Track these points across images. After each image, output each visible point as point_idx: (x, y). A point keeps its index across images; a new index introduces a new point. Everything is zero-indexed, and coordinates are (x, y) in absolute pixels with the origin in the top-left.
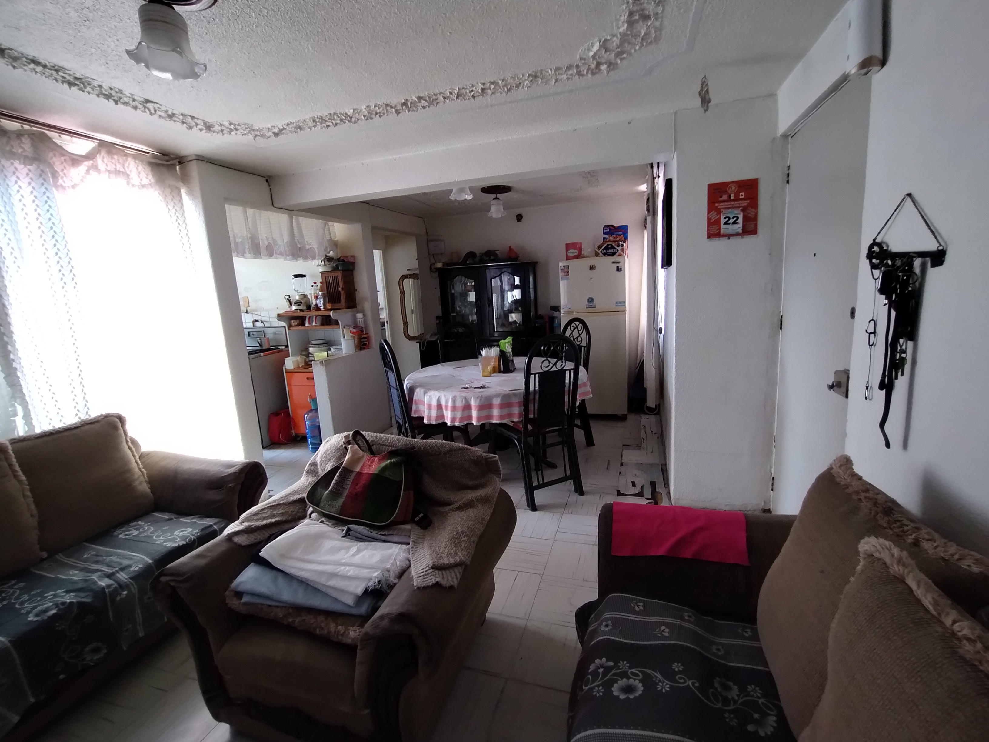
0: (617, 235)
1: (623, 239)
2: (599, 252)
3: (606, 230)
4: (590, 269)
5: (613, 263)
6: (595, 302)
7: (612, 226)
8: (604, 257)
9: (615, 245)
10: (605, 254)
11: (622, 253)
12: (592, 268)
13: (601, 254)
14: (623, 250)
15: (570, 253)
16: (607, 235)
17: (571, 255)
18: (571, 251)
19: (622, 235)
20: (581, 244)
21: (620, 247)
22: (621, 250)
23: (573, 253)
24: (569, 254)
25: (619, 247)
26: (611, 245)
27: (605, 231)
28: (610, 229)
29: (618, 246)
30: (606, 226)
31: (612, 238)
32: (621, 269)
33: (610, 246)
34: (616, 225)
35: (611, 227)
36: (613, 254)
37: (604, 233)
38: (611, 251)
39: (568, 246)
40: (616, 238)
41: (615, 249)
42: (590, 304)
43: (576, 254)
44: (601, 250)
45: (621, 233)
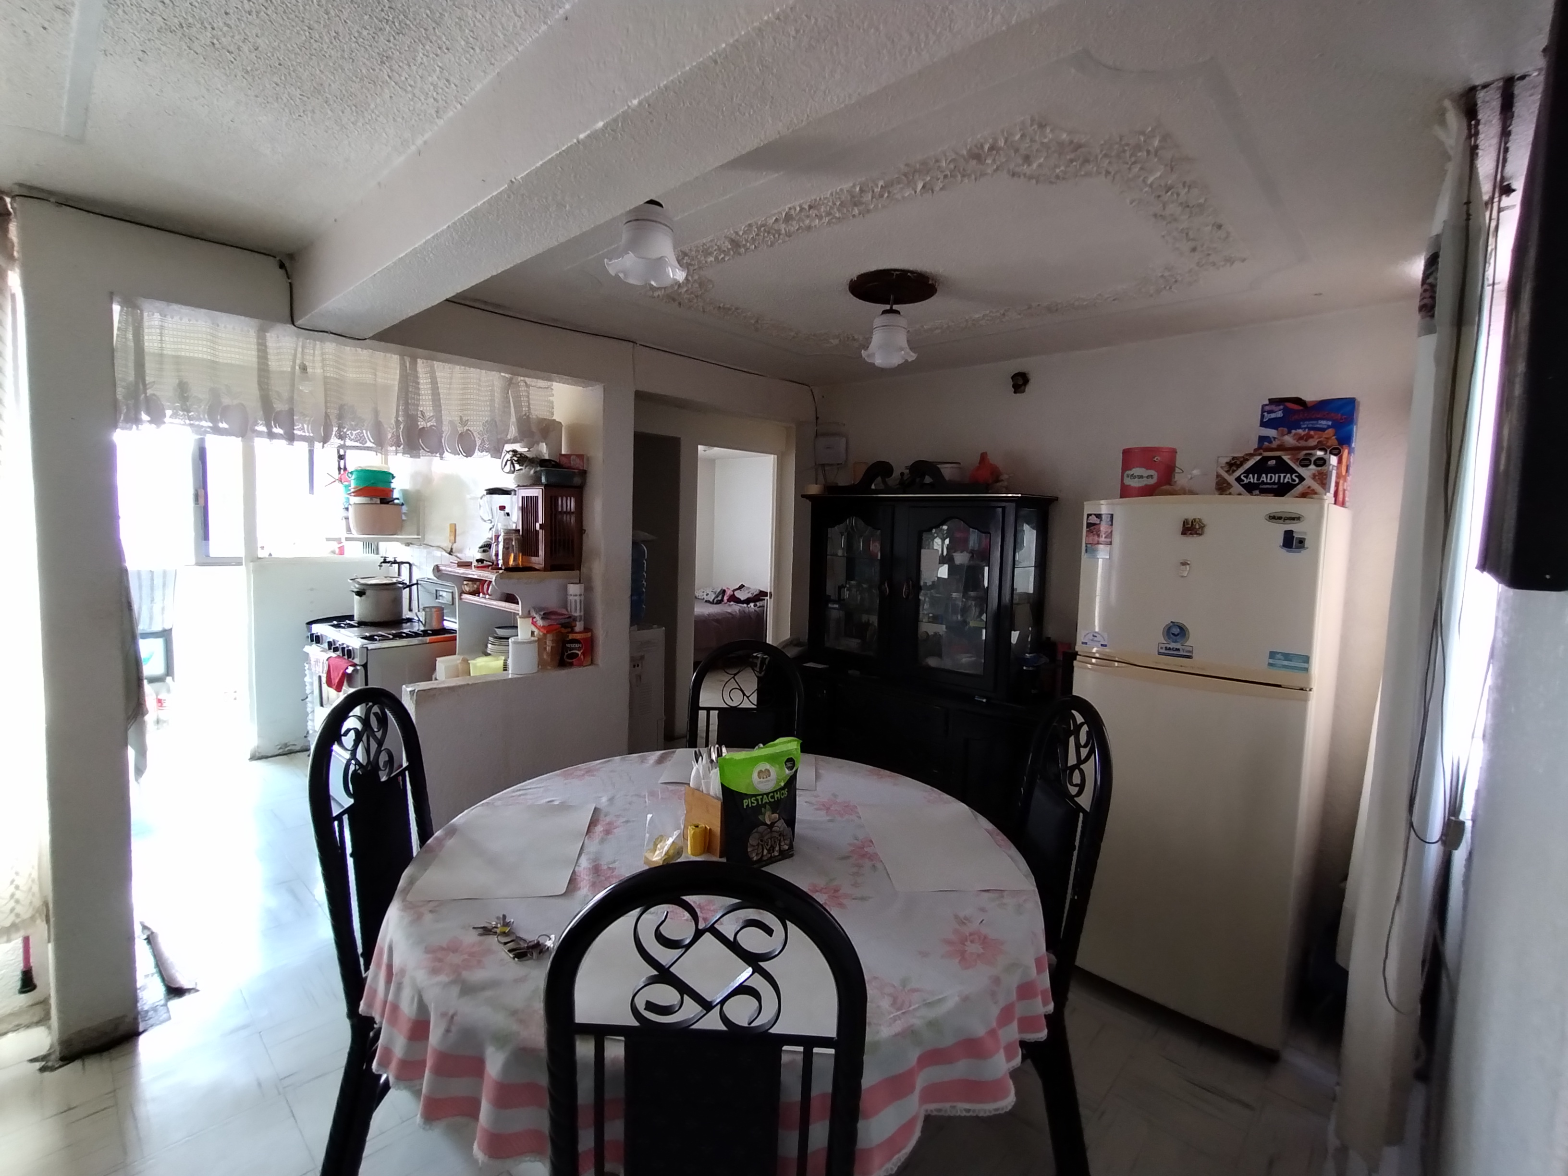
0: (1310, 429)
1: (1333, 442)
2: (1231, 479)
3: (1269, 412)
4: (1183, 533)
5: (1273, 518)
6: (1191, 641)
7: (1298, 401)
8: (1247, 497)
9: (1296, 460)
10: (1250, 488)
11: (1316, 486)
12: (1191, 528)
13: (1237, 487)
14: (1322, 479)
15: (1133, 477)
16: (1275, 428)
17: (1135, 483)
18: (1137, 471)
19: (1331, 431)
20: (1173, 452)
21: (1312, 467)
22: (1314, 477)
23: (1141, 477)
24: (1128, 481)
25: (1307, 466)
26: (1279, 459)
27: (1267, 417)
28: (1286, 411)
29: (1305, 463)
30: (1272, 401)
31: (1289, 440)
32: (1301, 542)
33: (1272, 463)
34: (1310, 396)
35: (1290, 405)
36: (1282, 490)
37: (1263, 424)
38: (1275, 478)
39: (1130, 458)
40: (1308, 437)
41: (1292, 471)
42: (1173, 645)
43: (1152, 482)
44: (1237, 474)
45: (1324, 423)
